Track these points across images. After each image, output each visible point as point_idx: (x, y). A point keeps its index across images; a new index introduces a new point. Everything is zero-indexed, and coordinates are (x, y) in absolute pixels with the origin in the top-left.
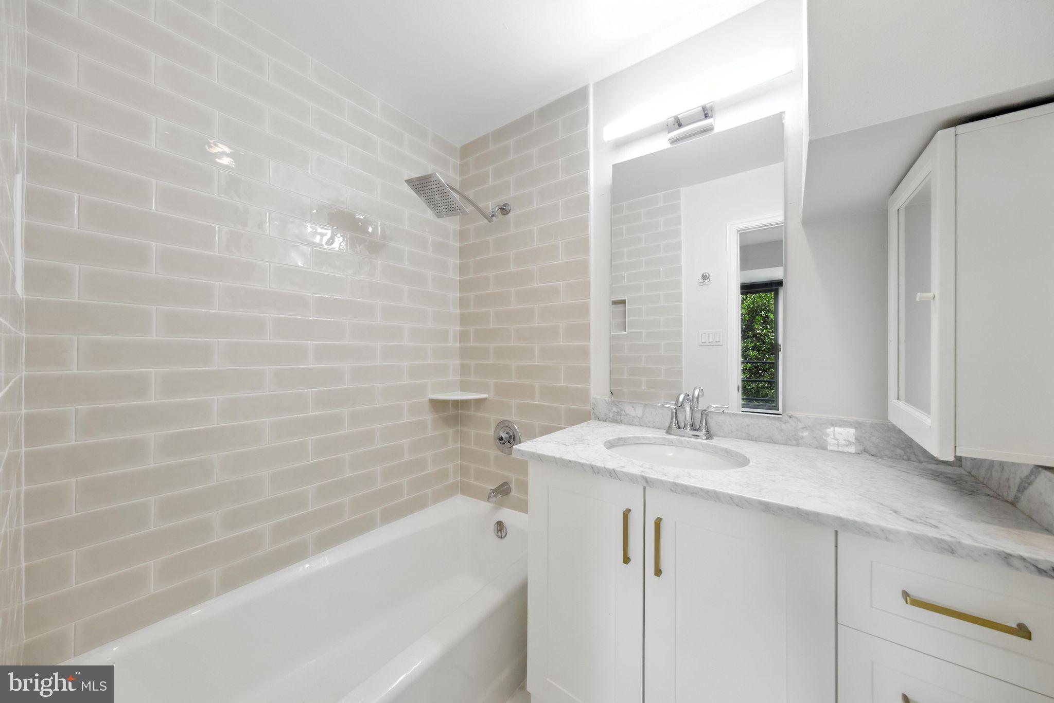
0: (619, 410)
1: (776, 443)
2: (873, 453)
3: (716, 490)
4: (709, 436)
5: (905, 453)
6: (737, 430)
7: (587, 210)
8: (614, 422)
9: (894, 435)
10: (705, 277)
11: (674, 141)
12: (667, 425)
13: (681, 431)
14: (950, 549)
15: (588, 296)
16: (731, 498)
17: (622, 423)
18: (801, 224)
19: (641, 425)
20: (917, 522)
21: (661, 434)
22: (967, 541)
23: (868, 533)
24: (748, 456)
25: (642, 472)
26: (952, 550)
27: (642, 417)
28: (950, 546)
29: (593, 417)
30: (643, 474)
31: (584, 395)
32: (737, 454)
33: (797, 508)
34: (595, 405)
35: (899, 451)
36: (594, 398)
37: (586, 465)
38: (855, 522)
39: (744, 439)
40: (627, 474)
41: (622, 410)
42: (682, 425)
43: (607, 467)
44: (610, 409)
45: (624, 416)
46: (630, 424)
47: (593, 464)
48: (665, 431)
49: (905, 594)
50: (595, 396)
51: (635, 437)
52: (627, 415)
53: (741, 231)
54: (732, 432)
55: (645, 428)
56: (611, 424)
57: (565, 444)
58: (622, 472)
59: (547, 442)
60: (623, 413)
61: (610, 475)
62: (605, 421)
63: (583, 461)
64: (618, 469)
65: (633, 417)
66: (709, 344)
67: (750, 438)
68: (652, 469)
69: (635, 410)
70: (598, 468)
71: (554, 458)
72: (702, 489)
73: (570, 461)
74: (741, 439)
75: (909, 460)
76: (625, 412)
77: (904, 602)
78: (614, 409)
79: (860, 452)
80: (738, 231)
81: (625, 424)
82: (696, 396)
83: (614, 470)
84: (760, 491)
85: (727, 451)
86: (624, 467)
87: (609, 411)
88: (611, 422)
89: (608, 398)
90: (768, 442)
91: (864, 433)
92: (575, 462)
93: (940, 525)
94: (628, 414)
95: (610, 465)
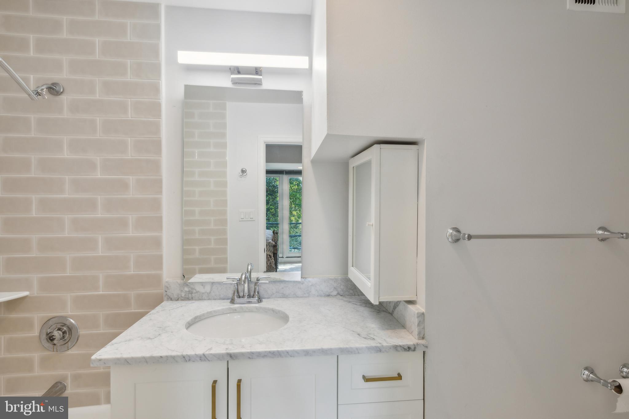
0: (190, 289)
1: (298, 297)
2: (341, 294)
3: (279, 349)
4: (260, 300)
5: (354, 292)
6: (277, 292)
7: (159, 115)
8: (186, 300)
9: (350, 283)
10: (243, 171)
11: (235, 82)
12: (230, 295)
13: (241, 300)
14: (379, 350)
15: (160, 192)
16: (288, 353)
17: (193, 300)
18: (310, 162)
19: (209, 299)
20: (368, 339)
21: (226, 305)
22: (385, 344)
23: (352, 352)
24: (287, 312)
25: (227, 349)
26: (380, 350)
27: (210, 292)
28: (379, 349)
29: (165, 298)
30: (228, 351)
31: (157, 280)
32: (279, 311)
33: (322, 349)
34: (168, 288)
35: (351, 291)
36: (167, 282)
37: (178, 356)
38: (347, 348)
39: (281, 298)
40: (214, 355)
41: (192, 289)
42: (241, 294)
43: (197, 353)
44: (182, 289)
45: (195, 293)
46: (200, 300)
47: (184, 354)
48: (229, 301)
49: (364, 377)
50: (167, 280)
51: (208, 313)
52: (197, 292)
53: (267, 142)
54: (273, 294)
55: (213, 301)
56: (184, 303)
57: (150, 338)
58: (211, 354)
59: (130, 340)
60: (194, 291)
61: (200, 359)
62: (178, 300)
63: (174, 354)
64: (207, 353)
65: (202, 293)
66: (246, 220)
67: (284, 296)
68: (232, 343)
69: (204, 288)
70: (189, 356)
71: (144, 358)
72: (270, 352)
73: (161, 357)
74: (279, 298)
75: (355, 295)
76: (195, 290)
77: (364, 381)
78: (186, 289)
79: (336, 295)
80: (265, 142)
81: (195, 300)
82: (250, 270)
83: (204, 355)
84: (301, 342)
85: (273, 310)
86: (211, 349)
87: (182, 291)
88: (183, 300)
89: (180, 281)
90: (294, 297)
91: (338, 284)
92: (167, 357)
93: (375, 337)
94: (199, 292)
95: (200, 350)
